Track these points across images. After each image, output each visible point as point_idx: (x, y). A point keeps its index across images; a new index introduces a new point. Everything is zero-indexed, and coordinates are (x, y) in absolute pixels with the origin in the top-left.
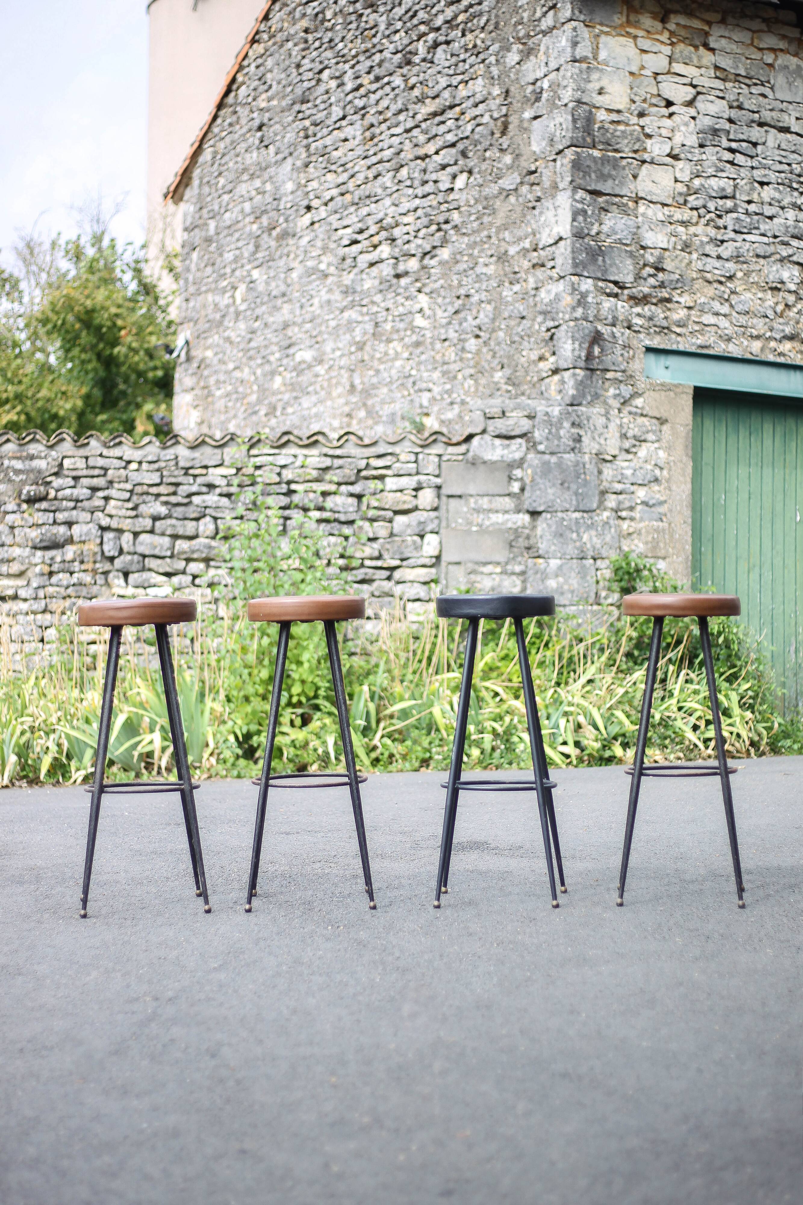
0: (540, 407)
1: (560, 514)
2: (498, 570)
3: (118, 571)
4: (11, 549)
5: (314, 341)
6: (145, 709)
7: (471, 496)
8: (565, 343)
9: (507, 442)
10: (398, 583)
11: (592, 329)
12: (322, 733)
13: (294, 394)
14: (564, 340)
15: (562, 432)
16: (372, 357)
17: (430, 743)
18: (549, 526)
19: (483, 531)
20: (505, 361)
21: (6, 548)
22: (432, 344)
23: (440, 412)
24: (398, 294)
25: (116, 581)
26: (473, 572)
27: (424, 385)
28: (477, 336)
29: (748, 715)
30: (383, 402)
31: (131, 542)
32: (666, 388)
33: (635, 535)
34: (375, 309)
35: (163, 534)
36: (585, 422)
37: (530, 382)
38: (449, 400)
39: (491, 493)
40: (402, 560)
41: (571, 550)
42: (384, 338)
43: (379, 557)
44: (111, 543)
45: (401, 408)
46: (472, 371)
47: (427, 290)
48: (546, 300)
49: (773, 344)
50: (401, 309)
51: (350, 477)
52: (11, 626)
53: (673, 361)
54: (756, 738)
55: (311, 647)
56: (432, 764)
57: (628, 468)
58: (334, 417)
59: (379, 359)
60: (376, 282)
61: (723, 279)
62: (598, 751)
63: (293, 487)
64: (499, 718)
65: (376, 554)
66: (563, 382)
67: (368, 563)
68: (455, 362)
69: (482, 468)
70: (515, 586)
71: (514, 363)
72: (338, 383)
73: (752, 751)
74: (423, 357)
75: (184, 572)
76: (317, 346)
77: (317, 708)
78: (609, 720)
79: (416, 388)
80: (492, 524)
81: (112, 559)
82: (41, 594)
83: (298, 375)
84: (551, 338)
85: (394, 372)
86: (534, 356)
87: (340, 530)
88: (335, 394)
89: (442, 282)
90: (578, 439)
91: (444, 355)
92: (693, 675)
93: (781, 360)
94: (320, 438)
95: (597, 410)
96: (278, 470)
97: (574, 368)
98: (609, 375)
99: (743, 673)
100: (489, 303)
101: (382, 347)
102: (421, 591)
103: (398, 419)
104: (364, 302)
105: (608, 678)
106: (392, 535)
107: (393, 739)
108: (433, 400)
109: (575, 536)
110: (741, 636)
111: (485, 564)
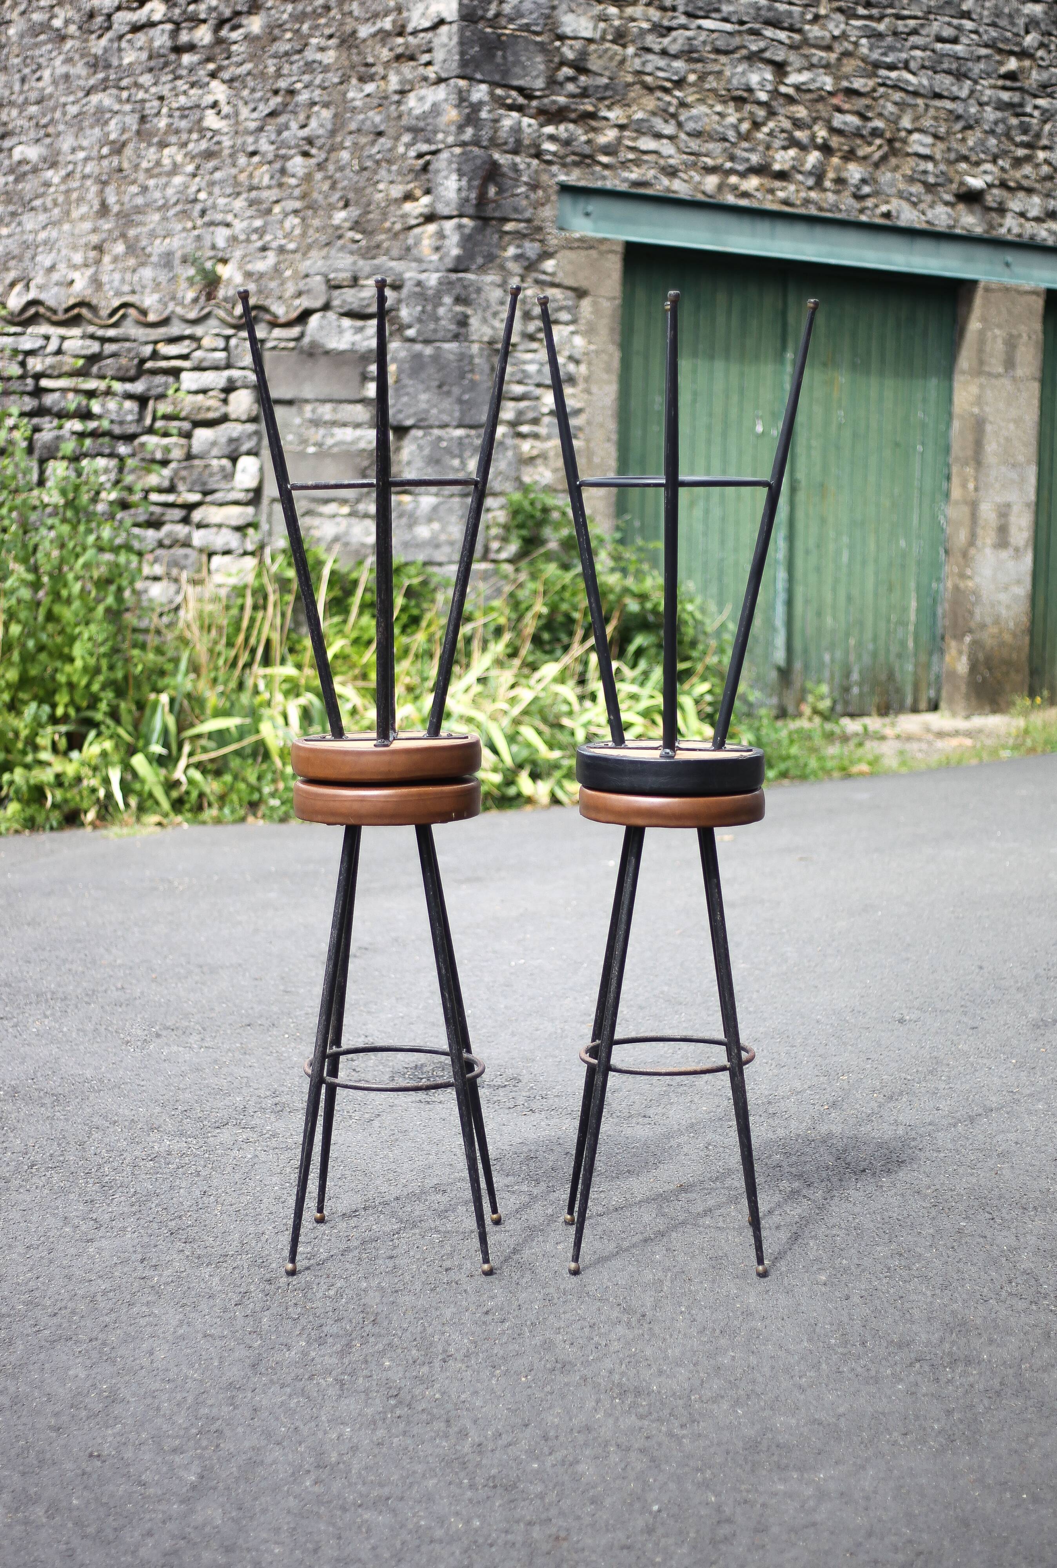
0: (410, 274)
1: (436, 432)
2: (346, 510)
5: (42, 132)
7: (307, 401)
8: (446, 178)
9: (359, 323)
10: (200, 526)
11: (486, 159)
12: (101, 766)
13: (11, 208)
14: (444, 173)
15: (441, 311)
16: (136, 167)
17: (259, 778)
18: (420, 448)
19: (324, 453)
20: (351, 195)
22: (233, 156)
23: (244, 259)
24: (178, 78)
26: (310, 513)
27: (219, 217)
28: (306, 154)
29: (708, 729)
30: (153, 235)
32: (586, 244)
33: (539, 460)
34: (141, 95)
36: (474, 296)
37: (389, 230)
38: (259, 244)
39: (336, 396)
40: (205, 493)
42: (155, 140)
43: (171, 489)
45: (183, 247)
46: (298, 205)
47: (226, 75)
48: (417, 112)
49: (733, 179)
50: (182, 100)
51: (127, 370)
53: (598, 207)
55: (86, 638)
56: (262, 809)
57: (531, 362)
58: (75, 248)
59: (147, 170)
60: (144, 55)
61: (668, 85)
62: (498, 787)
63: (44, 383)
65: (166, 484)
66: (441, 235)
67: (154, 497)
68: (269, 187)
69: (323, 361)
70: (366, 532)
71: (364, 200)
72: (80, 200)
74: (218, 175)
76: (48, 141)
77: (91, 724)
78: (512, 738)
79: (206, 219)
80: (336, 444)
83: (17, 181)
84: (425, 168)
85: (170, 191)
86: (397, 191)
87: (113, 447)
88: (75, 214)
89: (248, 66)
90: (463, 322)
91: (251, 176)
93: (744, 202)
94: (84, 311)
95: (491, 278)
96: (20, 358)
97: (460, 216)
98: (509, 227)
99: (700, 668)
100: (326, 105)
101: (152, 153)
102: (233, 540)
103: (177, 262)
104: (124, 83)
105: (506, 677)
106: (189, 457)
107: (204, 772)
108: (234, 240)
109: (456, 462)
110: (698, 616)
111: (326, 501)
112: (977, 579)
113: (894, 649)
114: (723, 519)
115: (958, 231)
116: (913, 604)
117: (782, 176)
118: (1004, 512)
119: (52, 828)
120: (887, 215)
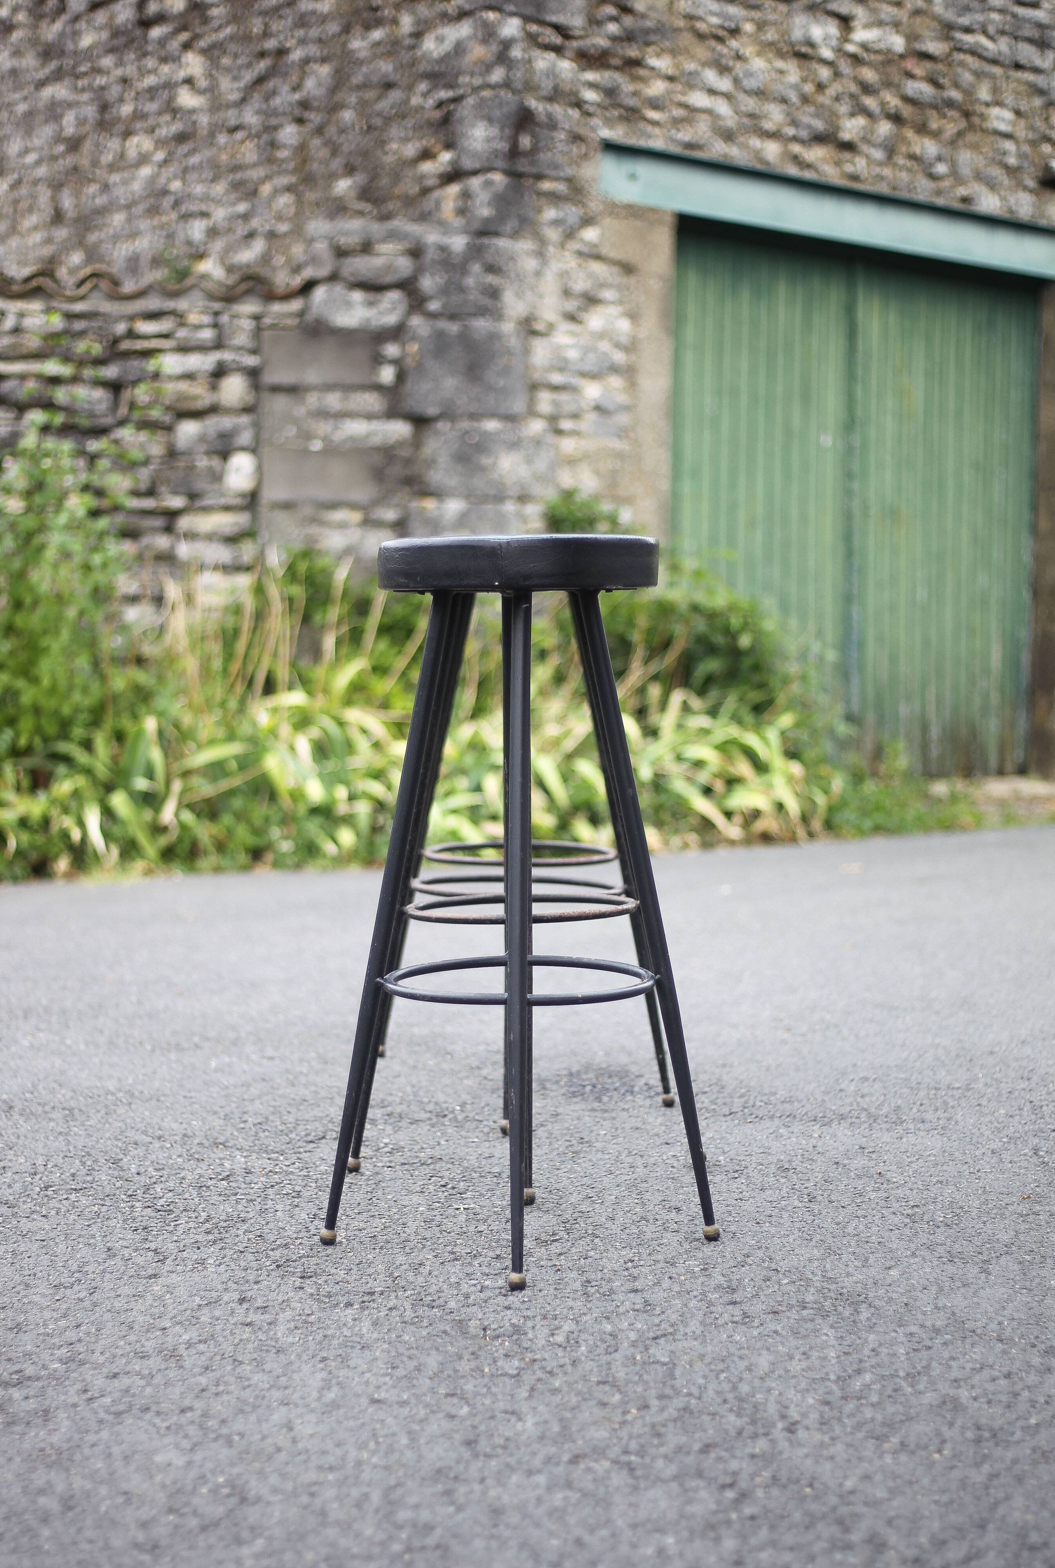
0: (432, 237)
1: (465, 424)
2: (356, 517)
7: (311, 388)
8: (473, 127)
9: (371, 296)
10: (187, 537)
11: (513, 107)
12: (75, 805)
14: (469, 121)
15: (469, 281)
16: (95, 163)
18: (447, 443)
19: (331, 450)
20: (356, 160)
22: (212, 135)
23: (229, 250)
24: (145, 55)
26: (314, 520)
27: (194, 207)
28: (300, 121)
29: (795, 768)
30: (116, 238)
32: (633, 212)
33: (582, 464)
34: (100, 81)
36: (506, 264)
37: (402, 196)
38: (243, 231)
39: (346, 382)
40: (192, 497)
41: (482, 484)
42: (118, 128)
43: (151, 492)
45: (151, 247)
46: (290, 179)
47: (203, 43)
48: (435, 55)
49: (796, 148)
50: (150, 81)
51: (98, 352)
53: (645, 169)
54: (808, 809)
56: (269, 857)
57: (571, 347)
59: (110, 165)
60: (104, 35)
61: (721, 33)
62: (553, 834)
64: (381, 775)
65: (143, 486)
68: (254, 165)
69: (330, 341)
71: (371, 164)
72: (30, 210)
73: (802, 832)
74: (195, 160)
77: (62, 759)
79: (181, 211)
80: (347, 440)
85: (137, 186)
86: (411, 150)
87: (82, 444)
88: (25, 225)
89: (228, 31)
90: (494, 293)
91: (233, 155)
92: (694, 701)
93: (808, 175)
95: (524, 245)
97: (490, 170)
98: (546, 186)
99: (780, 699)
100: (324, 60)
101: (114, 144)
102: (222, 554)
103: (144, 266)
104: (83, 69)
106: (172, 453)
107: (199, 815)
108: (213, 232)
109: (487, 460)
111: (334, 506)
113: (977, 701)
115: (1043, 222)
116: (997, 651)
117: (848, 147)
119: (15, 879)
120: (965, 200)
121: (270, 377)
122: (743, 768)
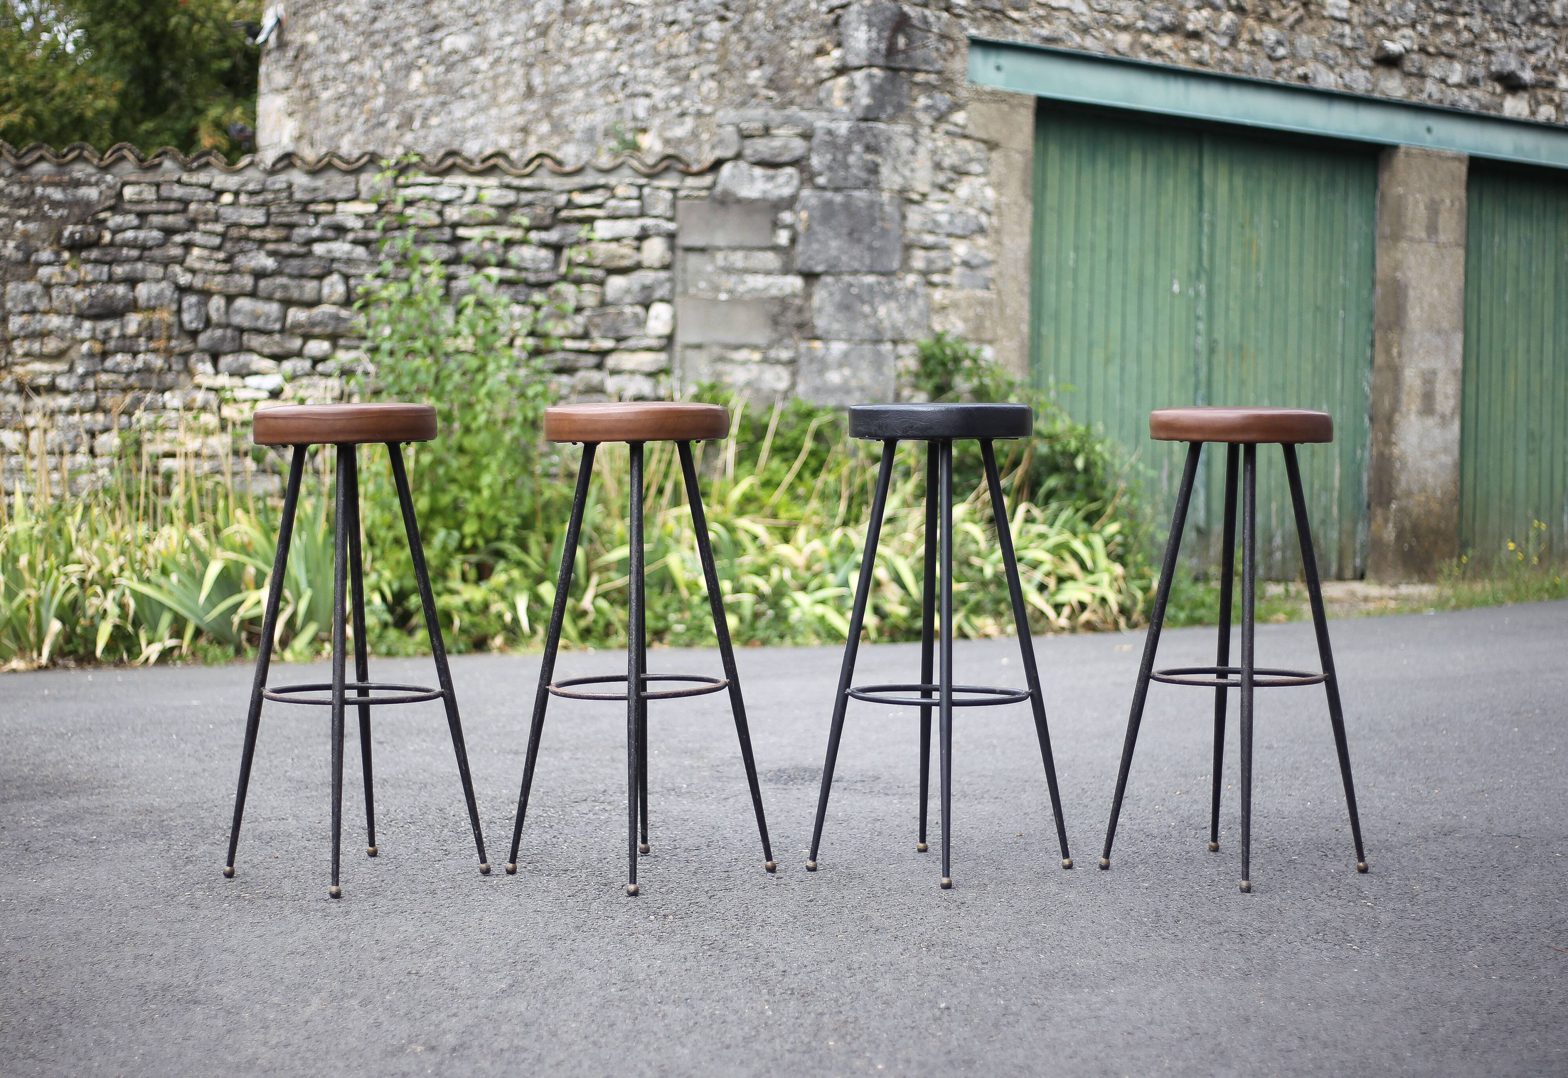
0: (821, 123)
1: (847, 278)
2: (756, 356)
3: (203, 351)
4: (45, 319)
5: (471, 22)
6: (248, 555)
7: (719, 249)
8: (857, 30)
9: (771, 172)
10: (614, 372)
11: (895, 10)
12: (509, 592)
13: (441, 98)
14: (854, 25)
15: (852, 159)
16: (560, 47)
17: (666, 607)
18: (831, 294)
19: (735, 300)
20: (765, 55)
21: (38, 316)
22: (653, 28)
23: (664, 126)
25: (200, 367)
26: (722, 359)
27: (639, 88)
28: (723, 19)
29: (1118, 569)
30: (577, 112)
31: (223, 309)
32: (997, 97)
33: (951, 311)
35: (269, 298)
36: (883, 144)
37: (802, 85)
38: (677, 110)
39: (748, 243)
40: (619, 339)
41: (861, 329)
42: (579, 19)
43: (585, 336)
44: (194, 311)
45: (604, 121)
46: (714, 68)
49: (1146, 38)
51: (542, 219)
52: (45, 431)
53: (1009, 61)
54: (1128, 603)
55: (494, 466)
56: (668, 637)
57: (942, 212)
58: (501, 131)
59: (572, 49)
62: (905, 619)
63: (461, 232)
64: (763, 571)
65: (580, 331)
66: (852, 86)
67: (569, 344)
68: (687, 55)
69: (735, 209)
70: (779, 379)
71: (777, 58)
72: (508, 84)
73: (1122, 622)
74: (639, 48)
75: (299, 354)
76: (477, 29)
77: (500, 554)
79: (628, 91)
80: (748, 291)
81: (194, 335)
82: (90, 383)
83: (448, 70)
84: (836, 23)
85: (593, 68)
86: (809, 47)
87: (528, 295)
88: (503, 97)
90: (874, 170)
91: (670, 45)
92: (1036, 512)
93: (1158, 61)
94: (500, 162)
95: (901, 128)
96: (438, 207)
97: (870, 66)
98: (920, 77)
99: (1109, 510)
101: (575, 32)
102: (645, 386)
103: (599, 136)
106: (603, 303)
107: (612, 602)
108: (654, 110)
109: (867, 309)
110: (1107, 456)
111: (738, 347)
112: (1402, 446)
113: (1318, 514)
114: (1140, 377)
115: (1377, 95)
116: (1337, 471)
117: (1195, 35)
118: (1429, 378)
119: (460, 652)
120: (1305, 77)
121: (684, 241)
122: (1072, 567)
